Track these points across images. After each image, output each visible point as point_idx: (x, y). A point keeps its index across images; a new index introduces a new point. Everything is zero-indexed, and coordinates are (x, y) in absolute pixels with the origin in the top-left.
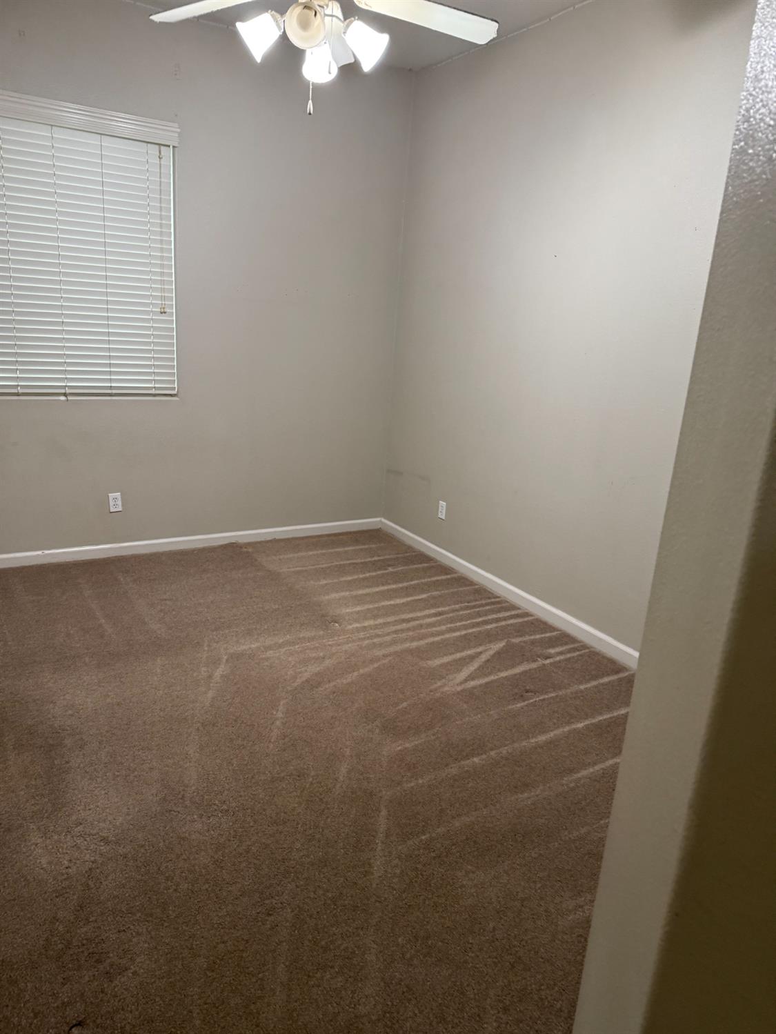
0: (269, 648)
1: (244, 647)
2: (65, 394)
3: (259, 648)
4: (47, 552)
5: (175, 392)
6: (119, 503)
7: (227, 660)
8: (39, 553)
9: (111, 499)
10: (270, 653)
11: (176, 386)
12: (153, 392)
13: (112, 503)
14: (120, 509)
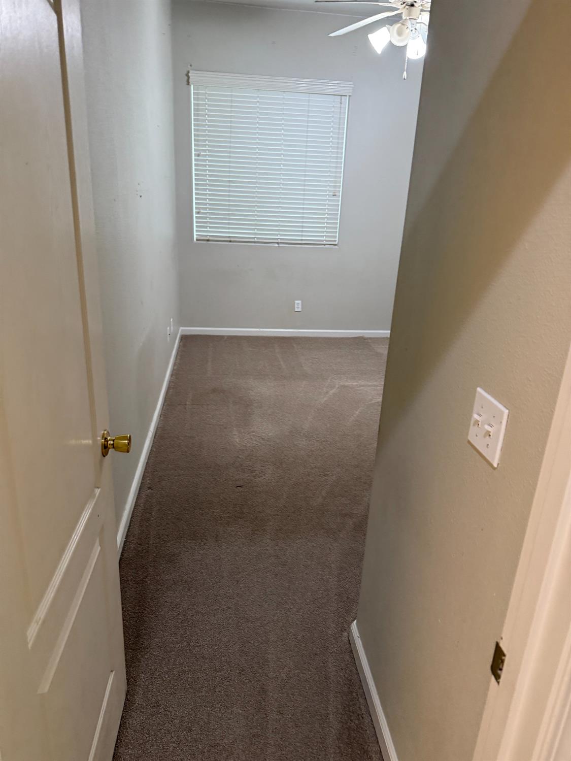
0: (363, 386)
1: (349, 384)
2: (278, 243)
3: (357, 385)
4: (262, 330)
5: (336, 243)
6: (300, 306)
7: (338, 388)
8: (258, 330)
9: (296, 304)
10: (362, 388)
11: (337, 239)
12: (324, 242)
13: (296, 306)
14: (300, 310)
